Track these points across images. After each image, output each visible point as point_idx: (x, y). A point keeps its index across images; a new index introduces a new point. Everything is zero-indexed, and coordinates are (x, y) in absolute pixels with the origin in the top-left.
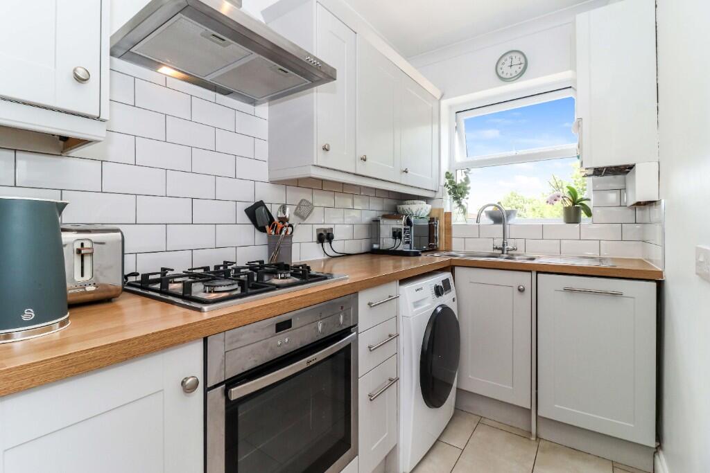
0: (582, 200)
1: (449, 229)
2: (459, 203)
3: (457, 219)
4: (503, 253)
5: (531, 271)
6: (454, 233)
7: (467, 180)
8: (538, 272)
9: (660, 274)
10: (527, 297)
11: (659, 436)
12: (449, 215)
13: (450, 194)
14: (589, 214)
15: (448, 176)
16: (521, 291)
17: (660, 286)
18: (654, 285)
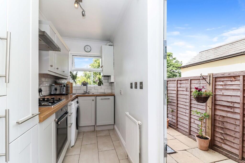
0: (101, 81)
1: (72, 87)
2: (74, 81)
3: (74, 85)
4: (86, 93)
5: (95, 96)
6: (73, 88)
7: (76, 74)
8: (96, 96)
9: (114, 94)
10: (94, 102)
11: (114, 122)
12: (72, 84)
13: (72, 78)
14: (103, 84)
15: (71, 73)
16: (93, 100)
17: (114, 96)
18: (113, 96)
